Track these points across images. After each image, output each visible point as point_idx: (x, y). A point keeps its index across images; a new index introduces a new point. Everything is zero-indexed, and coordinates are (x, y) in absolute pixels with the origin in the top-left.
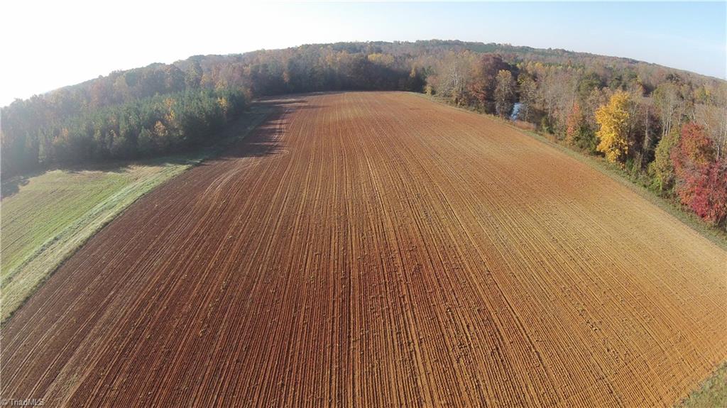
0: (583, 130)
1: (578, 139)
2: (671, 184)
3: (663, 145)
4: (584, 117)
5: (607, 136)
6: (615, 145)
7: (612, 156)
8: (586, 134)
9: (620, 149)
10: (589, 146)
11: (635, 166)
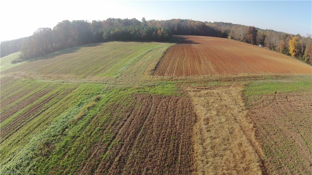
0: (285, 48)
1: (283, 51)
2: (308, 60)
3: (306, 50)
4: (285, 45)
5: (291, 49)
6: (294, 51)
7: (293, 54)
8: (285, 50)
9: (295, 52)
10: (286, 53)
11: (299, 57)
